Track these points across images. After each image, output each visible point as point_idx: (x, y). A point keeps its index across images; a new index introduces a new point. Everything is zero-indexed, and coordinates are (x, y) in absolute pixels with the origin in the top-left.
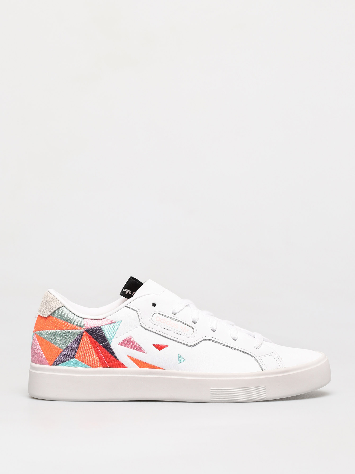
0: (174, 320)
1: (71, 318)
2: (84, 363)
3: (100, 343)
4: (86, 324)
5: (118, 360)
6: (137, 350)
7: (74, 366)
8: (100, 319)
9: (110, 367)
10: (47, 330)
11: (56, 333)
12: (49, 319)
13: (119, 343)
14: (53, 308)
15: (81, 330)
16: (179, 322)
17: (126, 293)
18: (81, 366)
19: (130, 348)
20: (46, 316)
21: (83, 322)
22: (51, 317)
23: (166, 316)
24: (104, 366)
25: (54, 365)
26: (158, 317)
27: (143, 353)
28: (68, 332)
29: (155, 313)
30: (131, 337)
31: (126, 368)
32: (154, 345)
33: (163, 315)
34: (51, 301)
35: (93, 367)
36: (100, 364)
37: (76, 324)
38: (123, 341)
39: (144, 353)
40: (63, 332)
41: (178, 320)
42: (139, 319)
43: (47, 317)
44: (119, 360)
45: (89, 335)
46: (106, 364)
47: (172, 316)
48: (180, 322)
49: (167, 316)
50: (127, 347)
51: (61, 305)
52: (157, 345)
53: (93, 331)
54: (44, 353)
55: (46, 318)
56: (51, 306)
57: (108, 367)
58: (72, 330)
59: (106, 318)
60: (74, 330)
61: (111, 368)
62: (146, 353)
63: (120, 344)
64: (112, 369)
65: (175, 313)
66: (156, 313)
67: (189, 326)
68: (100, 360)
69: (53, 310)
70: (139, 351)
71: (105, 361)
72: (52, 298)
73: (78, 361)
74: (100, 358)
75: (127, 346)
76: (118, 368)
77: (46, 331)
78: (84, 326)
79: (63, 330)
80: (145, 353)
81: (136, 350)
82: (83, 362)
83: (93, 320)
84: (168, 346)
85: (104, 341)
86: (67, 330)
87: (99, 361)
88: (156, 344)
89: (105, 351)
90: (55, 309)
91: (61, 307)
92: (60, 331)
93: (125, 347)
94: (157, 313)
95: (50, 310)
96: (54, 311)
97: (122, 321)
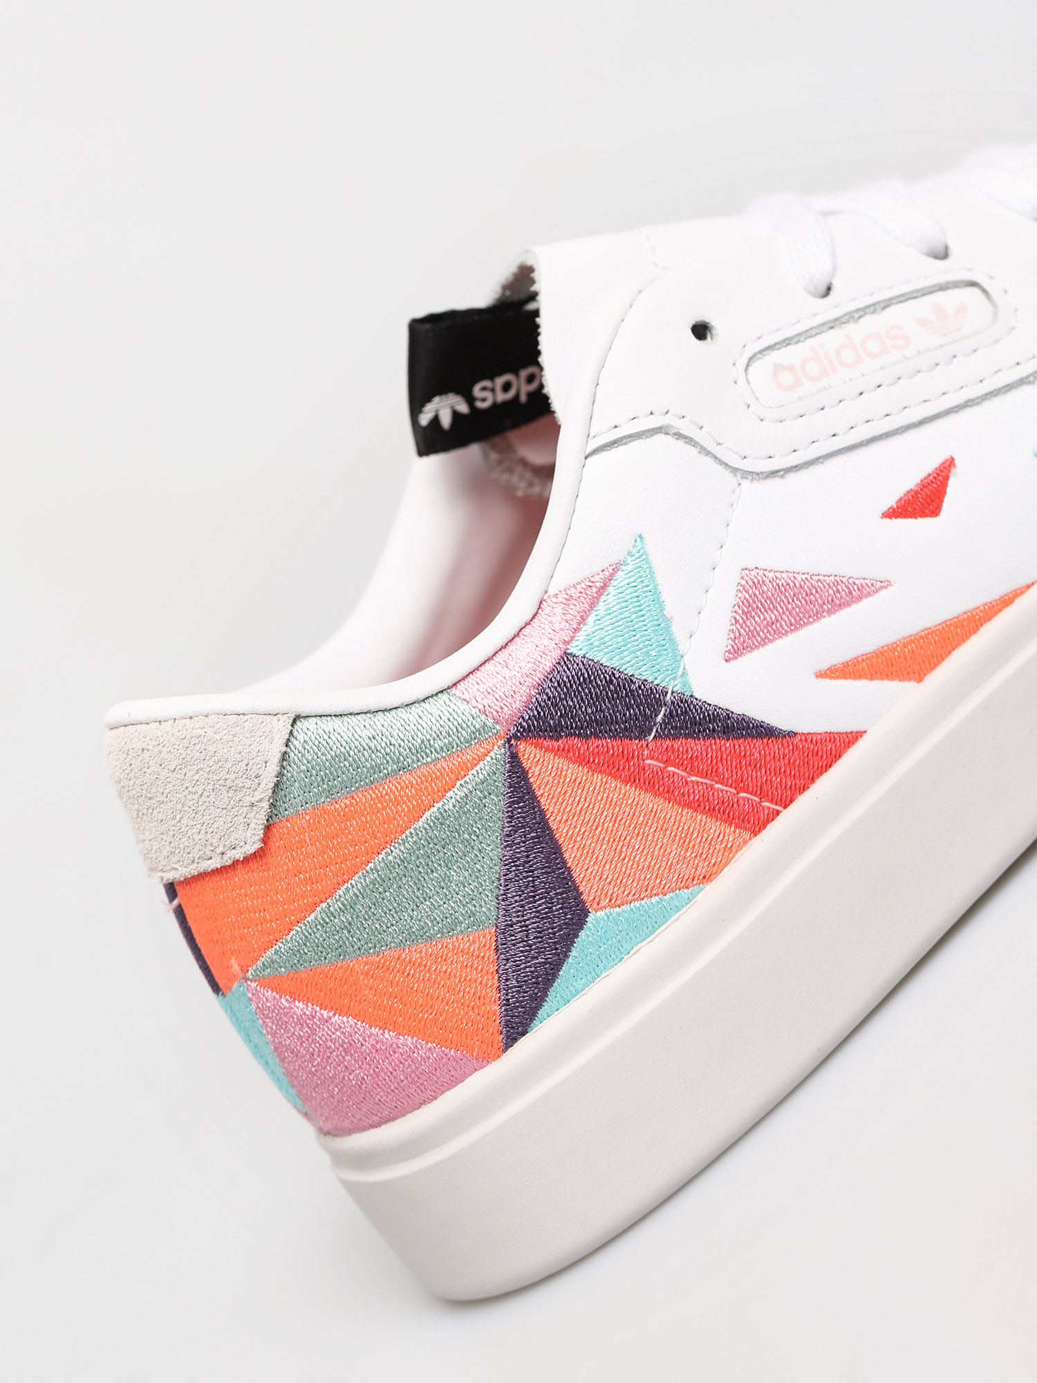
0: (856, 315)
1: (393, 741)
2: (654, 900)
3: (643, 733)
4: (489, 700)
5: (792, 734)
6: (841, 606)
7: (618, 953)
8: (527, 624)
9: (785, 807)
10: (316, 905)
11: (381, 884)
12: (275, 843)
13: (729, 652)
14: (256, 777)
15: (492, 754)
16: (884, 308)
17: (446, 421)
18: (653, 925)
19: (796, 629)
20: (251, 848)
21: (463, 706)
22: (284, 827)
23: (809, 334)
24: (755, 823)
25: (515, 1040)
26: (778, 368)
27: (877, 595)
28: (441, 820)
29: (748, 365)
30: (754, 573)
31: (857, 739)
32: (892, 513)
33: (787, 342)
34: (211, 748)
35: (706, 879)
36: (730, 833)
37: (442, 749)
38: (737, 621)
39: (883, 592)
40: (415, 843)
41: (874, 304)
42: (708, 453)
43: (258, 845)
44: (796, 734)
45: (556, 744)
46: (756, 808)
47: (828, 309)
48: (887, 304)
49: (812, 329)
50: (780, 634)
51: (281, 728)
52: (901, 499)
53: (555, 705)
54: (399, 1030)
55: (255, 855)
56: (232, 776)
57: (778, 813)
58: (450, 794)
59: (551, 592)
60: (458, 783)
61: (791, 801)
62: (886, 584)
63: (734, 653)
64: (803, 803)
65: (823, 289)
66: (751, 359)
67: (943, 287)
68: (711, 812)
69: (269, 780)
70: (848, 604)
71: (743, 795)
72: (201, 732)
73: (618, 915)
74: (703, 805)
75: (775, 631)
76: (822, 773)
77: (312, 916)
78: (490, 722)
79: (407, 832)
80: (886, 587)
81: (830, 612)
82: (648, 891)
83: (499, 658)
84: (953, 459)
85: (650, 706)
86: (427, 814)
87: (714, 827)
88: (891, 501)
89: (695, 746)
90: (273, 768)
91: (291, 732)
92: (395, 852)
93: (770, 641)
94: (754, 355)
95: (248, 800)
96: (276, 785)
97: (640, 537)
